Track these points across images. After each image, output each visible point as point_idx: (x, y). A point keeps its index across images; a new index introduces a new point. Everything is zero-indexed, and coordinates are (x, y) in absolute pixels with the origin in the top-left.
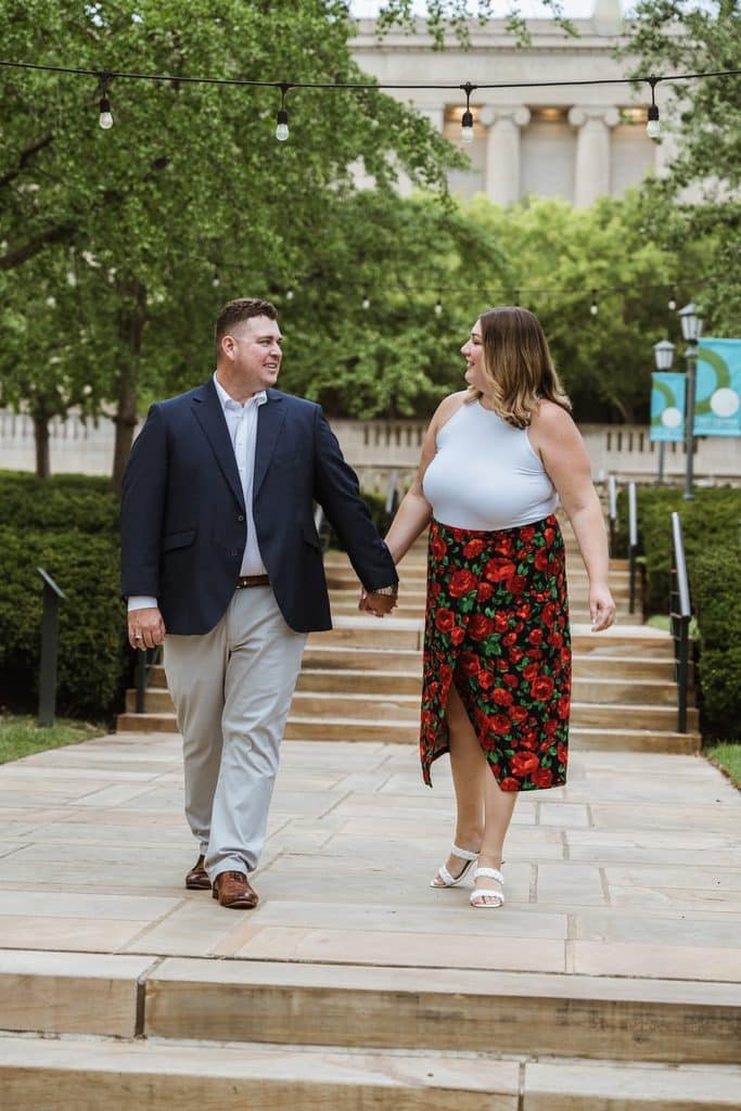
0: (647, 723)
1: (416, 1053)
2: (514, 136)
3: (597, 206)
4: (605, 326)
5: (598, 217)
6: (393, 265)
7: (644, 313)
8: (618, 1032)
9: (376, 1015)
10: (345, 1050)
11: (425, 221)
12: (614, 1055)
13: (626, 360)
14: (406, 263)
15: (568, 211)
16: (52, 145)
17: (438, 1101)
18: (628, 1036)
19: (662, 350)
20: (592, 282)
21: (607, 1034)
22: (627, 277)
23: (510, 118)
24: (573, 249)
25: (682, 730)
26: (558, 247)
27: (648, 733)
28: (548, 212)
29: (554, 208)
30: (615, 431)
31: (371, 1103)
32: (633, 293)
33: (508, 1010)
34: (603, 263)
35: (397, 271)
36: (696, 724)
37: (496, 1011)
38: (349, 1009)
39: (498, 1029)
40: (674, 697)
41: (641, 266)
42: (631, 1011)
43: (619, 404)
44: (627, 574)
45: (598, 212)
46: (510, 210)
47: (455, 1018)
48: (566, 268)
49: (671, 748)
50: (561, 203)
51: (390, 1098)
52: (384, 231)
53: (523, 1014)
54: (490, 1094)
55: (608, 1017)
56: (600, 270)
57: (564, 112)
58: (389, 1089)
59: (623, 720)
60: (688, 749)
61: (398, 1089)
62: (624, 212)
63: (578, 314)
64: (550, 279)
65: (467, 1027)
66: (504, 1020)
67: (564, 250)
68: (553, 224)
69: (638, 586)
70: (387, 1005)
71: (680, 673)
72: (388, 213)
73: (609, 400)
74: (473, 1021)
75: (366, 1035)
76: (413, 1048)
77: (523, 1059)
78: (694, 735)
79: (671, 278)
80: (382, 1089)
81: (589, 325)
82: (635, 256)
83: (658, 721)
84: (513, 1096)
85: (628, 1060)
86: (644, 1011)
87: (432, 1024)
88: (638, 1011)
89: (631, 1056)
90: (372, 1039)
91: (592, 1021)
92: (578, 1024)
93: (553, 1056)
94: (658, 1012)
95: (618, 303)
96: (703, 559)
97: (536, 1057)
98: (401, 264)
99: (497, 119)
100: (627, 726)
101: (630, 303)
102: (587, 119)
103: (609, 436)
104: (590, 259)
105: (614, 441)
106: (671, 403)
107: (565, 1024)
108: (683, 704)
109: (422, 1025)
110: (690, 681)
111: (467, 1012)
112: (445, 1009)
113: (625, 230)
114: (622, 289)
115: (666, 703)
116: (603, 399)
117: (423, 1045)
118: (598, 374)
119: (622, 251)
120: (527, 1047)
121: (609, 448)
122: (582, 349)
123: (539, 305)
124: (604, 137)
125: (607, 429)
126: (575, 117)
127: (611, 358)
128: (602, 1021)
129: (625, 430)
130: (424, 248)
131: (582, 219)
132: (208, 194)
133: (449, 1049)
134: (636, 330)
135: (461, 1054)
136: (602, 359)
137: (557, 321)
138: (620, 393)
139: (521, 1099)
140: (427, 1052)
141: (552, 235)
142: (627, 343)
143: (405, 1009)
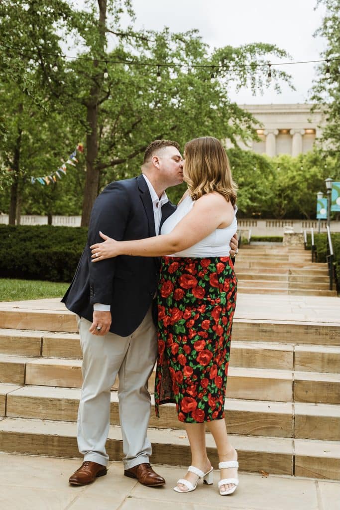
0: (321, 288)
1: (259, 342)
2: (274, 138)
3: (299, 156)
4: (302, 191)
5: (299, 159)
6: (239, 169)
7: (313, 187)
8: (324, 336)
9: (246, 330)
10: (236, 341)
11: (249, 156)
12: (323, 343)
13: (308, 201)
14: (243, 168)
15: (290, 157)
16: (142, 121)
17: (268, 354)
18: (328, 337)
19: (319, 195)
20: (298, 178)
21: (321, 337)
22: (308, 176)
23: (273, 133)
24: (292, 168)
25: (331, 289)
26: (287, 168)
27: (321, 290)
28: (284, 158)
29: (286, 157)
30: (305, 222)
31: (245, 354)
32: (310, 181)
33: (289, 329)
34: (301, 173)
35: (241, 170)
36: (335, 288)
37: (285, 329)
38: (238, 328)
39: (286, 335)
40: (328, 280)
41: (312, 173)
42: (329, 329)
43: (306, 215)
44: (311, 255)
45: (299, 158)
46: (273, 158)
47: (271, 331)
48: (290, 174)
49: (328, 295)
50: (288, 155)
51: (251, 353)
52: (236, 159)
53: (293, 330)
54: (284, 351)
55: (321, 331)
56: (300, 175)
57: (288, 131)
58: (251, 350)
59: (313, 287)
60: (333, 295)
61: (254, 350)
62: (307, 158)
63: (294, 187)
64: (285, 177)
65: (276, 334)
66: (287, 332)
67: (289, 169)
68: (286, 161)
69: (314, 258)
70: (250, 327)
71: (330, 273)
72: (238, 154)
73: (303, 214)
74: (278, 332)
75: (244, 337)
76: (258, 341)
77: (294, 344)
78: (335, 291)
79: (321, 177)
80: (249, 350)
81: (297, 191)
82: (310, 170)
83: (323, 287)
84: (292, 352)
85: (328, 345)
86: (333, 329)
87: (264, 334)
88: (331, 329)
89: (329, 344)
90: (245, 338)
91: (316, 332)
92: (311, 333)
93: (303, 343)
94: (338, 329)
95: (305, 184)
96: (336, 240)
97: (298, 344)
98: (242, 168)
99: (269, 133)
100: (314, 289)
101: (309, 184)
102: (295, 133)
103: (303, 223)
104: (297, 171)
105: (304, 225)
106: (323, 207)
107: (307, 333)
108: (331, 282)
109: (261, 334)
110: (333, 276)
111: (275, 329)
112: (268, 329)
113: (307, 163)
114: (307, 180)
115: (326, 282)
116: (301, 213)
117: (261, 340)
118: (300, 206)
119: (306, 169)
120: (295, 341)
121: (303, 227)
122: (295, 199)
123: (282, 185)
124: (300, 138)
125: (302, 221)
126: (292, 132)
127: (304, 201)
128: (319, 332)
129: (308, 221)
130: (248, 164)
131: (294, 160)
132: (187, 134)
133: (269, 341)
134: (311, 192)
135: (274, 343)
136: (301, 201)
137: (287, 189)
138: (306, 211)
139: (294, 353)
140: (263, 342)
141: (285, 165)
142: (308, 196)
143: (256, 328)
